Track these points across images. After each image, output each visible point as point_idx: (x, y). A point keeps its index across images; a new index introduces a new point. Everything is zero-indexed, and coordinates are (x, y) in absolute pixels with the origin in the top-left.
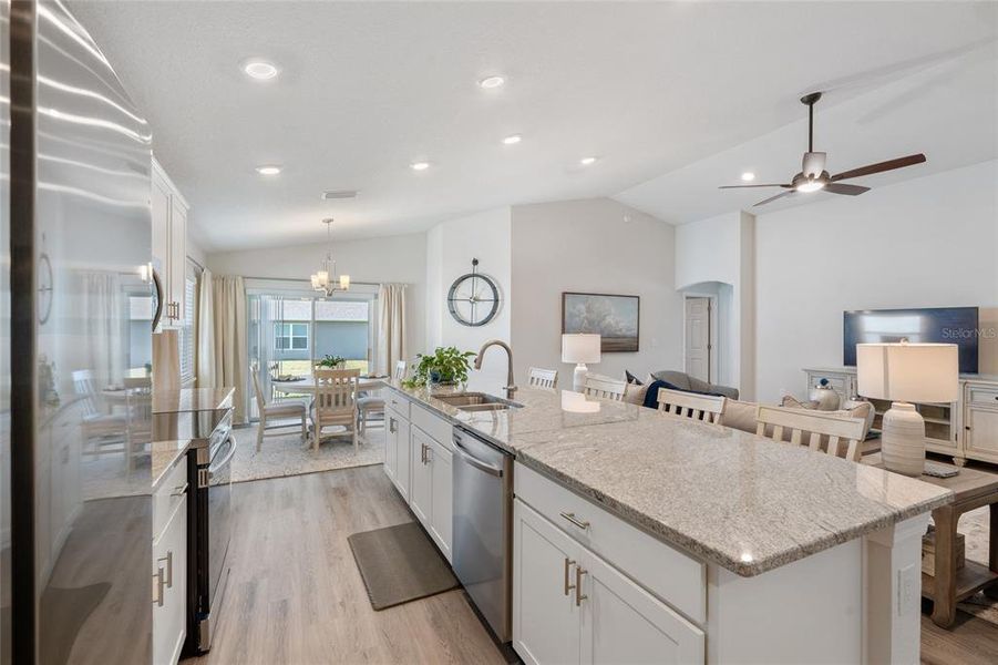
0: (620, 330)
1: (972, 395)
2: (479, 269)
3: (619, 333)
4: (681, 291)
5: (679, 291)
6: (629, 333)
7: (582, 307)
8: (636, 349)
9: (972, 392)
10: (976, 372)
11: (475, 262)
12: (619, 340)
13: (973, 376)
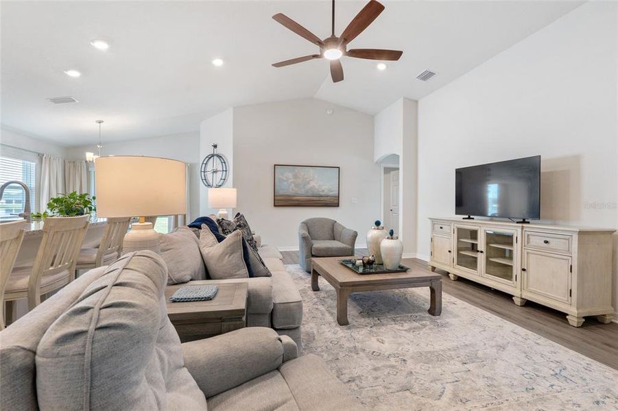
0: (323, 191)
1: (528, 239)
2: (218, 151)
3: (322, 193)
4: (378, 163)
5: (377, 163)
6: (331, 193)
7: (290, 175)
8: (338, 206)
9: (528, 235)
10: (539, 218)
11: (215, 146)
12: (322, 199)
13: (537, 221)
